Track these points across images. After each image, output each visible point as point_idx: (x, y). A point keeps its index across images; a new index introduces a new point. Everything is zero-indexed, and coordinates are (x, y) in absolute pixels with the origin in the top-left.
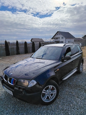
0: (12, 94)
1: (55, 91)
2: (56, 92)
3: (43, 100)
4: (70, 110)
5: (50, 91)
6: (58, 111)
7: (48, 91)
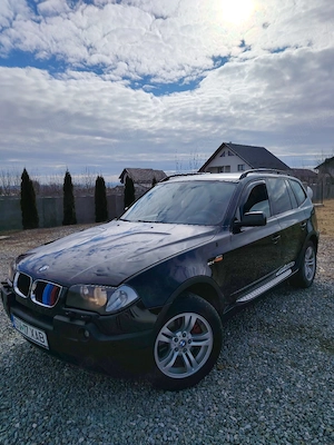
1: (209, 335)
2: (209, 342)
3: (163, 369)
4: (262, 405)
5: (189, 336)
6: (216, 408)
7: (179, 334)
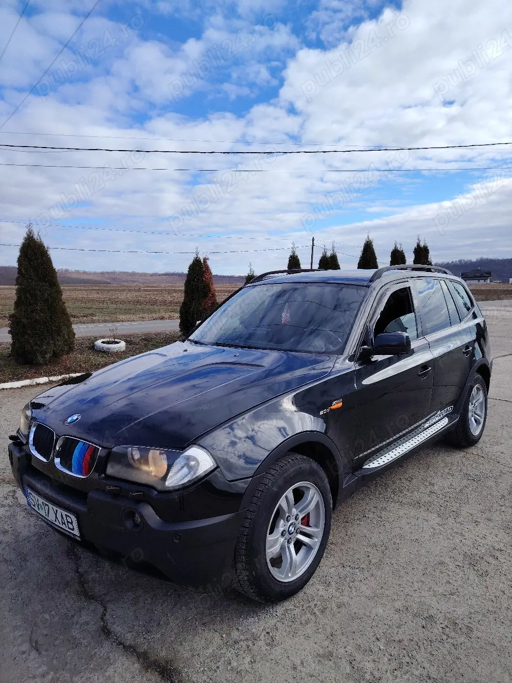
0: (76, 532)
